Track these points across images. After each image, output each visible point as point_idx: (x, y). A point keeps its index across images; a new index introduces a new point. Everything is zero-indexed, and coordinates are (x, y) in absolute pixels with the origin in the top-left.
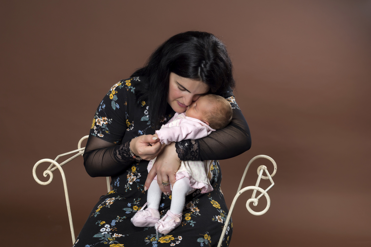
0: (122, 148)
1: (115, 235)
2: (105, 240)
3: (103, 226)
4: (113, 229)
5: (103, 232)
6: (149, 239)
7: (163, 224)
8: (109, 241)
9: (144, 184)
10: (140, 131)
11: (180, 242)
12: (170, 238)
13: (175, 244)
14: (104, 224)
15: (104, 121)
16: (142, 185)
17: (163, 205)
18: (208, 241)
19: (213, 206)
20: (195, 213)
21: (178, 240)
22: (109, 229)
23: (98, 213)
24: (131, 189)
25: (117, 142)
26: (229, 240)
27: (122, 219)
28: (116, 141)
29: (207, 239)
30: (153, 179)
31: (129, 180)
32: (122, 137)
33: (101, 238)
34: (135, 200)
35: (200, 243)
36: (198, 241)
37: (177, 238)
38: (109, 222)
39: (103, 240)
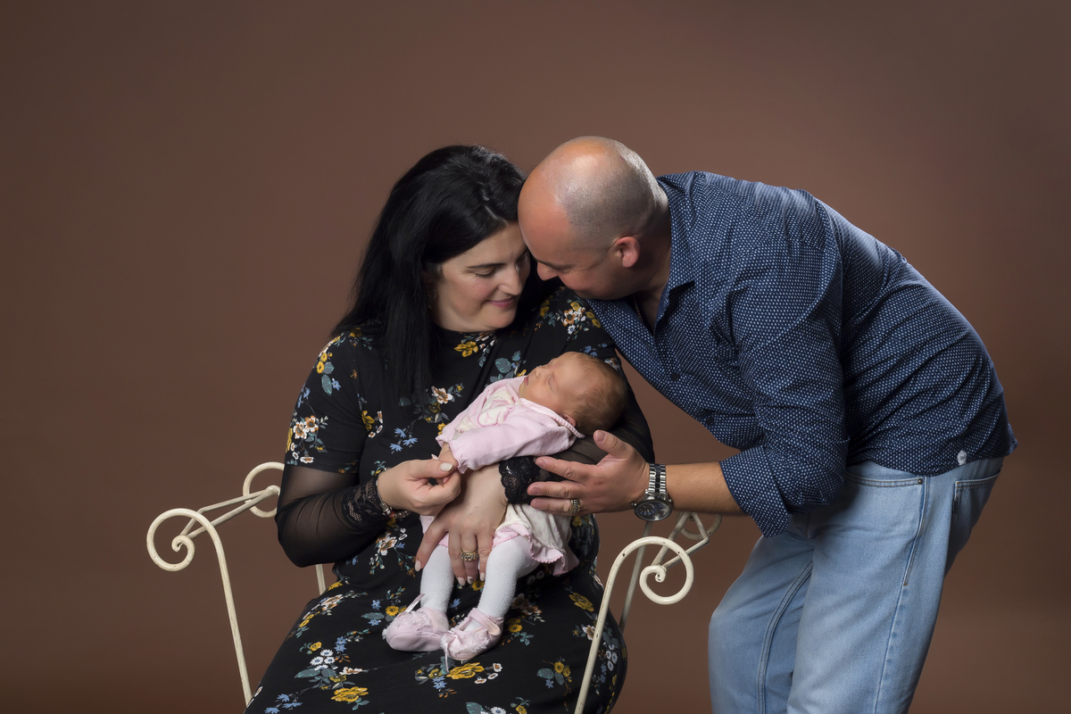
0: (361, 497)
1: (345, 671)
2: (323, 682)
3: (317, 653)
4: (340, 659)
5: (317, 665)
6: (426, 674)
7: (462, 637)
8: (333, 683)
9: (414, 553)
10: (398, 431)
11: (497, 675)
12: (473, 669)
13: (485, 680)
14: (320, 650)
15: (311, 425)
16: (410, 557)
17: (457, 602)
18: (565, 678)
19: (576, 604)
20: (531, 618)
21: (492, 671)
22: (332, 658)
23: (304, 629)
24: (383, 567)
25: (347, 469)
26: (616, 683)
27: (361, 636)
28: (343, 467)
29: (562, 673)
30: (436, 544)
31: (380, 546)
32: (359, 456)
33: (313, 678)
34: (391, 593)
35: (543, 680)
36: (541, 675)
37: (491, 668)
38: (330, 644)
39: (318, 682)
